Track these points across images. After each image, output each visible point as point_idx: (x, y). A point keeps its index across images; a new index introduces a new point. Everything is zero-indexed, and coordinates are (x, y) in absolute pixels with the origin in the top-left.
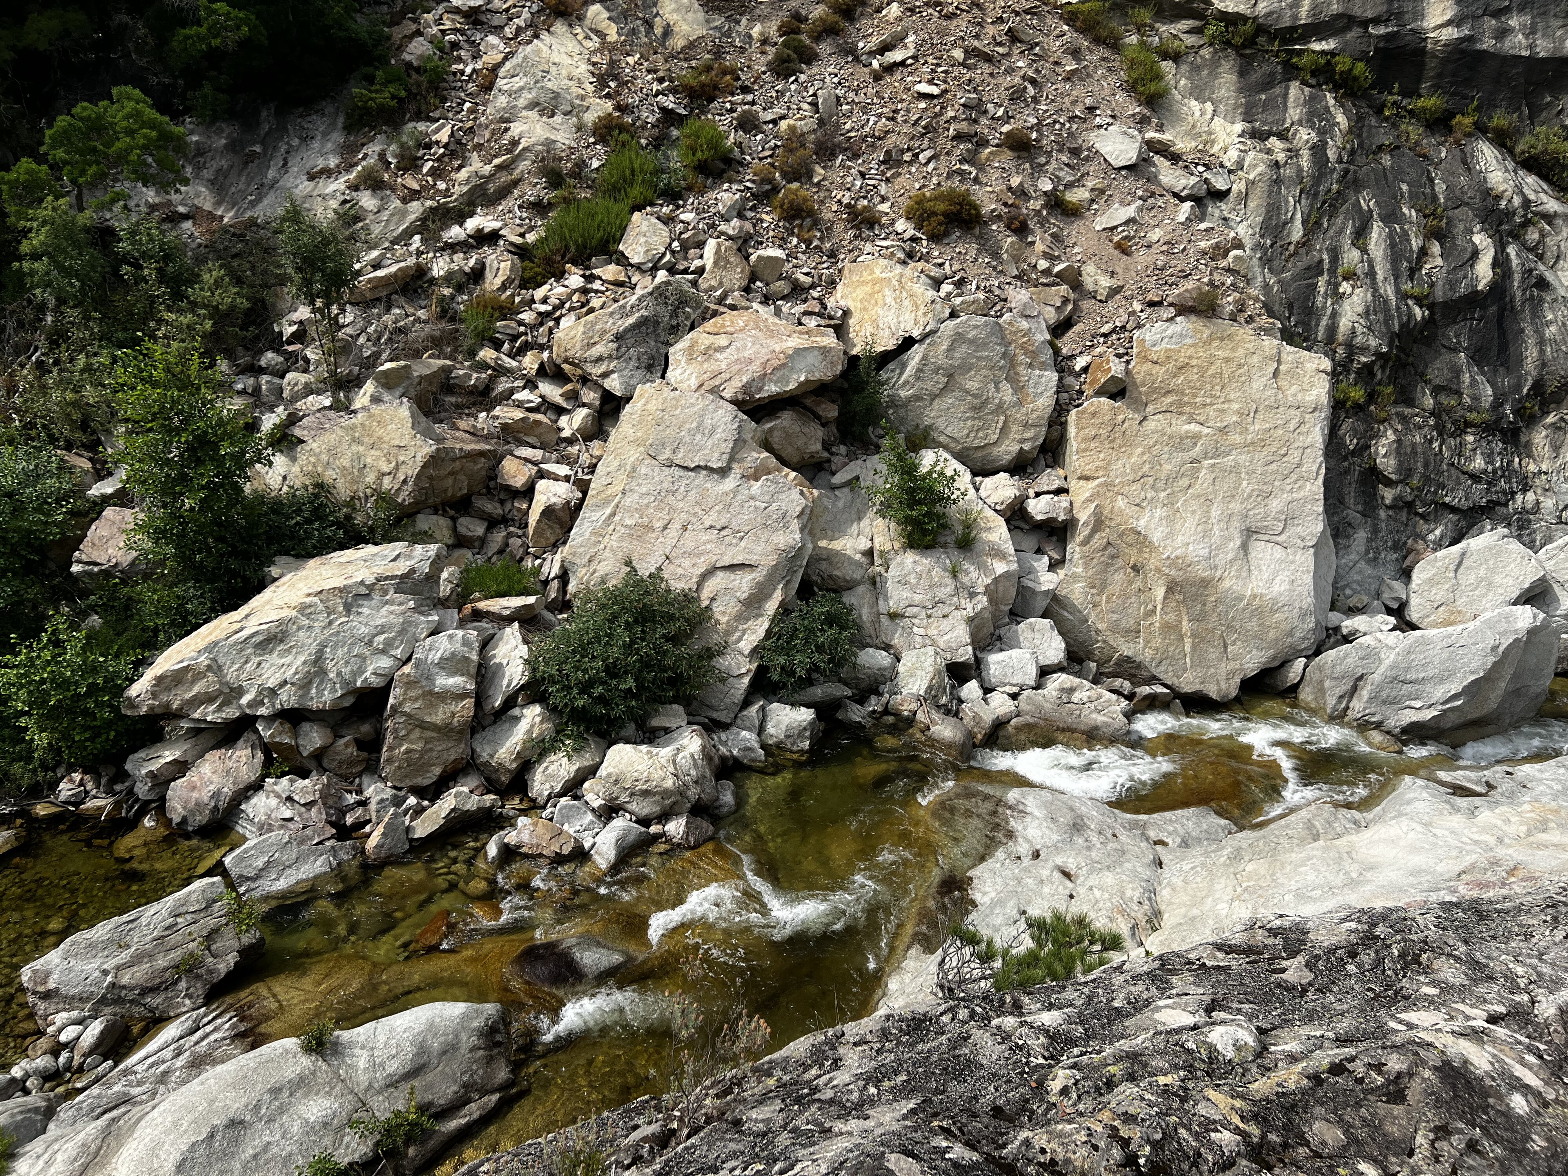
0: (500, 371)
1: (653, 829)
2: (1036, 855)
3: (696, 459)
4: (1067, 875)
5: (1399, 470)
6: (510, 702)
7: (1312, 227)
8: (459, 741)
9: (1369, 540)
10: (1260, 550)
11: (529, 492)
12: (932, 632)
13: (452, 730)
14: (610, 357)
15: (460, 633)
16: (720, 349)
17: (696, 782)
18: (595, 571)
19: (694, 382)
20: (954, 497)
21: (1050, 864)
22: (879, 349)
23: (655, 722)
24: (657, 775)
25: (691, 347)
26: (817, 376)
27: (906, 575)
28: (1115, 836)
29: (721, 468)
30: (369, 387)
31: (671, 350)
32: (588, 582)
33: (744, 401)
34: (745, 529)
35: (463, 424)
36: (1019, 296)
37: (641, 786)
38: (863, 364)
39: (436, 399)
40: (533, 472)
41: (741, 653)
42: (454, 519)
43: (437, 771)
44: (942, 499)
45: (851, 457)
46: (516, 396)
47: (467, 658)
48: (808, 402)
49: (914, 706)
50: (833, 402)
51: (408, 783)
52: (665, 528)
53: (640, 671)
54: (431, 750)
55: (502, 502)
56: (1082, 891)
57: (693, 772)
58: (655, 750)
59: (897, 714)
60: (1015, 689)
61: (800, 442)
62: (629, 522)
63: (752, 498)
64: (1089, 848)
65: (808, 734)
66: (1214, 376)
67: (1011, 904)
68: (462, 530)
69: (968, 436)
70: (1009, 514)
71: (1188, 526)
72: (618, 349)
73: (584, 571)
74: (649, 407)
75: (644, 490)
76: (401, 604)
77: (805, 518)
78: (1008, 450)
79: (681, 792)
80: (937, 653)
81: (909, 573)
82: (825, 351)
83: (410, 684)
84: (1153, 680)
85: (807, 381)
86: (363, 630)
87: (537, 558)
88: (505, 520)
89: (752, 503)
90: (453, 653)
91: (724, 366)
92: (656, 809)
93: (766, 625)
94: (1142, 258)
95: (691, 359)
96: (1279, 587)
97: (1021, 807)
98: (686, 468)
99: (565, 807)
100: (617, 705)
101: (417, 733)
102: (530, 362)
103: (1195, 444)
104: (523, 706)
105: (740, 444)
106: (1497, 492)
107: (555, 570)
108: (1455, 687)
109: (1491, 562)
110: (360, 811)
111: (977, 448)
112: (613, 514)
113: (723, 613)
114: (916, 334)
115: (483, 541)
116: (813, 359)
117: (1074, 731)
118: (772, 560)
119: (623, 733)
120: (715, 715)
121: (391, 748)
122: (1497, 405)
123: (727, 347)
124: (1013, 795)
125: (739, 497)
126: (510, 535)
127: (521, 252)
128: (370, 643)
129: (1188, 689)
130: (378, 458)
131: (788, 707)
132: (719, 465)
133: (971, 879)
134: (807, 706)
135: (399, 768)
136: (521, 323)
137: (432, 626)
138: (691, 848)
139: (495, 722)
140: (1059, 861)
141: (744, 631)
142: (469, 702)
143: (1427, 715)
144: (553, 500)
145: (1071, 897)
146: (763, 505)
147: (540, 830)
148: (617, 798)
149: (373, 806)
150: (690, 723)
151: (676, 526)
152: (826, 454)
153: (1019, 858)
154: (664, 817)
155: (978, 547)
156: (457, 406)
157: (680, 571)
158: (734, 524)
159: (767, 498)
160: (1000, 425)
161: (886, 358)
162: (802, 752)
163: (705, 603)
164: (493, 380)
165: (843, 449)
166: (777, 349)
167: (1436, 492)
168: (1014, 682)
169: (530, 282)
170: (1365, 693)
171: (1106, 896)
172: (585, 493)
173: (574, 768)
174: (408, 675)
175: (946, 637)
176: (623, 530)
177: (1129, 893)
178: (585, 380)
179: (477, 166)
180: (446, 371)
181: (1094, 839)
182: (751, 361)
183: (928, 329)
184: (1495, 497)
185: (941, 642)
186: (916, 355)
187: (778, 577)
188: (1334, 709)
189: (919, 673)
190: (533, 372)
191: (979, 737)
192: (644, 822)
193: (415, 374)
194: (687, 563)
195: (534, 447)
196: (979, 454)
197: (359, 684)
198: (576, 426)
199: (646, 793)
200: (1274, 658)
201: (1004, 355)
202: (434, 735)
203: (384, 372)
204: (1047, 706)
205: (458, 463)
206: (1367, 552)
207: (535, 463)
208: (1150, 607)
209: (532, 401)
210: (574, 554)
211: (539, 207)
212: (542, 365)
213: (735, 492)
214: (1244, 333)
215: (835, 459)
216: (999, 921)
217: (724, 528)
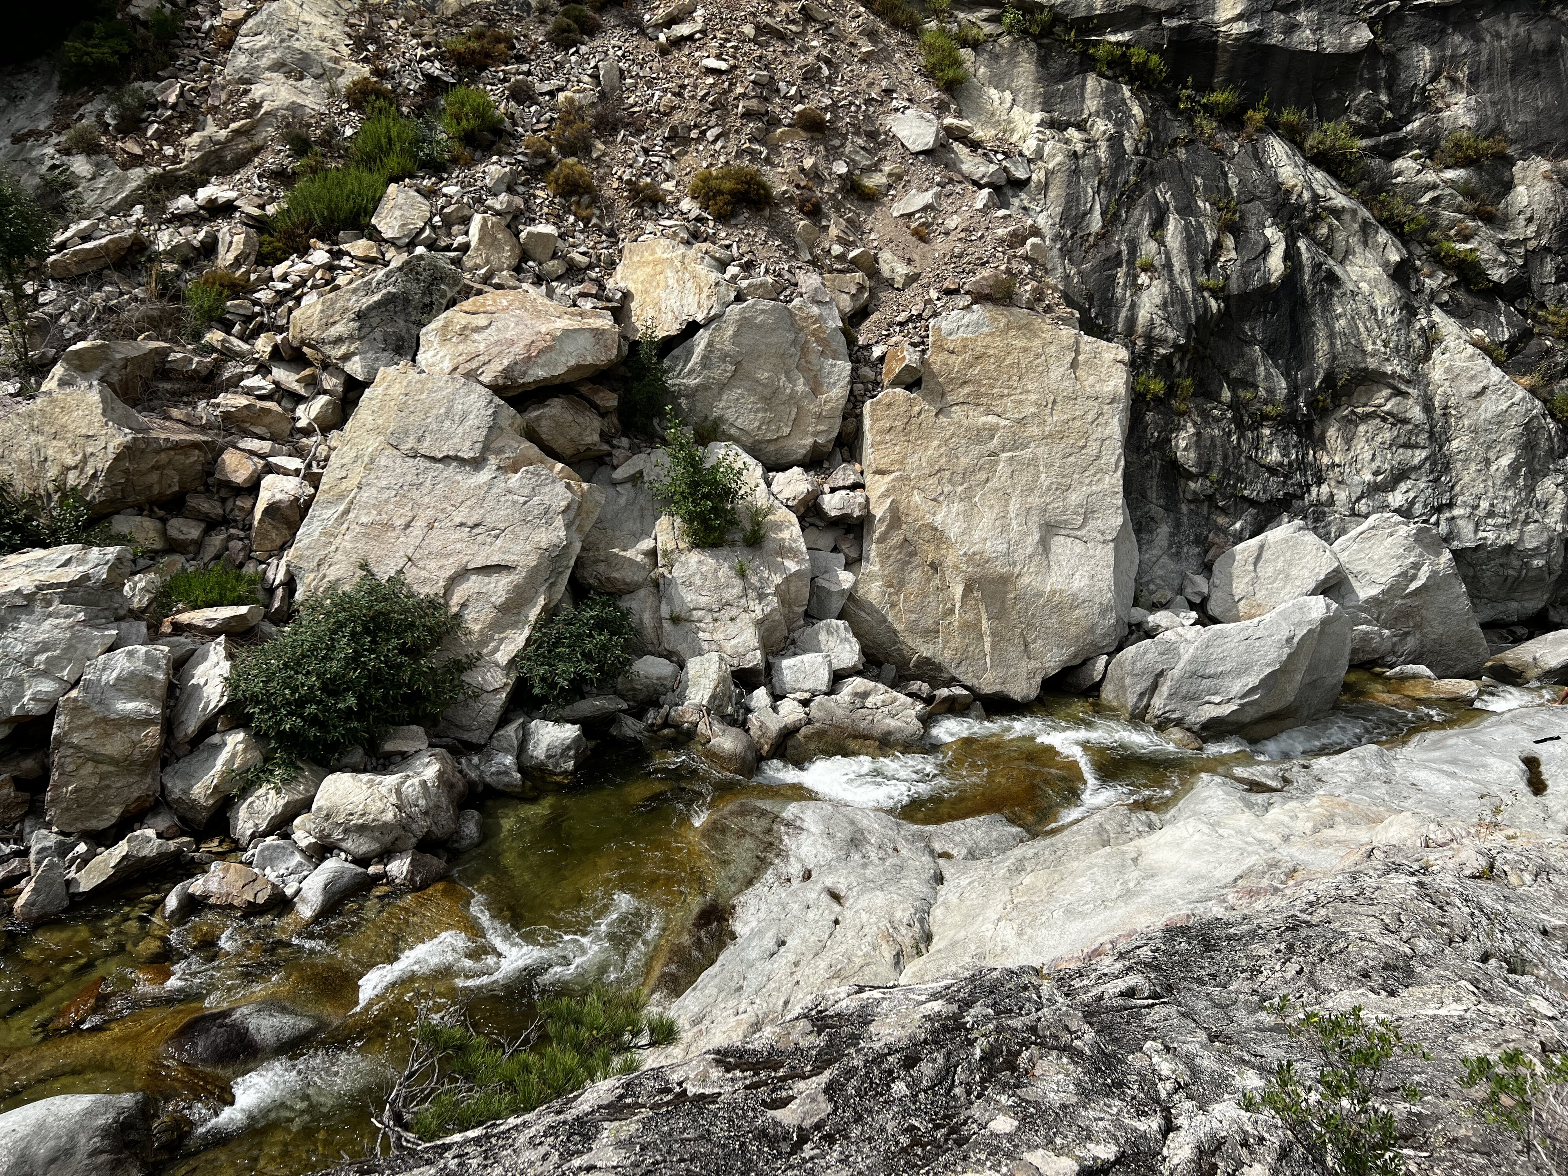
0: (228, 354)
1: (372, 870)
2: (807, 875)
3: (445, 448)
4: (836, 897)
5: (1198, 464)
6: (208, 728)
7: (1111, 220)
8: (143, 775)
9: (1172, 535)
10: (1059, 544)
11: (253, 488)
12: (719, 636)
13: (133, 763)
14: (351, 338)
15: (143, 649)
16: (478, 329)
17: (426, 813)
18: (324, 576)
19: (447, 366)
20: (741, 492)
21: (819, 886)
22: (661, 334)
23: (389, 747)
24: (375, 807)
25: (445, 327)
26: (589, 360)
27: (691, 576)
28: (896, 850)
29: (474, 458)
30: (58, 370)
31: (424, 330)
32: (316, 589)
33: (505, 387)
34: (501, 526)
35: (175, 413)
36: (809, 281)
37: (355, 821)
38: (643, 351)
39: (146, 385)
40: (260, 466)
41: (497, 665)
42: (164, 521)
43: (117, 811)
44: (728, 494)
45: (635, 450)
46: (246, 383)
47: (151, 678)
48: (584, 390)
49: (695, 718)
50: (614, 390)
51: (80, 826)
52: (407, 526)
53: (367, 687)
54: (108, 787)
55: (223, 501)
56: (848, 914)
57: (422, 802)
58: (379, 778)
59: (677, 726)
60: (807, 695)
61: (574, 433)
62: (364, 519)
63: (510, 492)
64: (865, 866)
65: (572, 753)
66: (1011, 366)
67: (770, 934)
68: (173, 533)
69: (759, 428)
70: (802, 510)
71: (986, 520)
72: (360, 329)
73: (312, 576)
74: (390, 391)
75: (384, 483)
76: (68, 616)
77: (572, 514)
78: (804, 443)
79: (403, 826)
80: (721, 659)
81: (694, 574)
82: (597, 333)
83: (77, 709)
84: (952, 681)
85: (578, 367)
86: (19, 648)
87: (261, 563)
88: (225, 521)
89: (509, 497)
90: (132, 672)
91: (482, 347)
92: (375, 846)
93: (526, 632)
94: (940, 246)
95: (445, 340)
96: (1079, 583)
97: (798, 823)
98: (433, 459)
99: (268, 848)
100: (335, 727)
101: (89, 767)
102: (263, 345)
103: (992, 437)
104: (224, 732)
105: (496, 432)
106: (1293, 485)
107: (280, 577)
108: (1252, 680)
109: (1288, 554)
110: (15, 863)
111: (770, 441)
112: (347, 511)
113: (476, 621)
114: (700, 318)
115: (199, 545)
116: (585, 342)
117: (866, 737)
118: (532, 561)
119: (346, 760)
120: (466, 736)
121: (56, 787)
122: (1291, 398)
123: (487, 327)
124: (791, 810)
125: (494, 490)
126: (230, 538)
127: (259, 224)
128: (28, 663)
129: (987, 690)
130: (61, 450)
131: (551, 724)
132: (472, 454)
133: (734, 907)
134: (573, 722)
135: (67, 809)
136: (256, 303)
137: (109, 642)
138: (416, 889)
139: (191, 752)
140: (829, 882)
141: (501, 640)
142: (153, 731)
143: (1227, 710)
144: (279, 497)
145: (836, 922)
146: (522, 500)
147: (231, 876)
148: (329, 835)
149: (32, 857)
150: (432, 746)
151: (420, 524)
152: (606, 447)
153: (789, 880)
154: (386, 855)
155: (769, 545)
156: (174, 393)
157: (424, 574)
158: (489, 520)
159: (526, 491)
160: (793, 416)
161: (669, 344)
162: (565, 773)
163: (455, 610)
164: (218, 366)
165: (625, 442)
166: (544, 329)
167: (1235, 485)
168: (806, 687)
169: (268, 258)
170: (1165, 689)
171: (874, 919)
172: (316, 488)
173: (282, 802)
174: (75, 700)
175: (733, 642)
176: (358, 529)
177: (898, 915)
178: (326, 366)
179: (213, 130)
180: (163, 353)
181: (874, 855)
182: (512, 343)
183: (712, 313)
184: (1291, 490)
185: (729, 647)
186: (702, 339)
187: (541, 579)
188: (1136, 707)
189: (703, 681)
190: (266, 356)
191: (766, 747)
192: (362, 861)
193: (118, 356)
194: (433, 565)
195: (262, 438)
196: (771, 448)
197: (14, 712)
198: (313, 415)
199: (361, 829)
200: (1076, 655)
201: (795, 342)
202: (111, 769)
203: (76, 352)
204: (840, 712)
205: (163, 455)
206: (1170, 546)
207: (262, 457)
208: (949, 605)
209: (263, 388)
210: (301, 557)
211: (280, 176)
212: (276, 347)
213: (490, 485)
214: (1044, 324)
215: (617, 452)
216: (754, 954)
217: (477, 525)
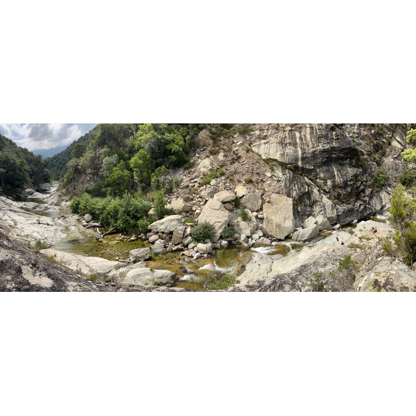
0: (195, 197)
10: (286, 221)
11: (195, 211)
12: (245, 232)
14: (207, 196)
16: (220, 195)
18: (201, 221)
19: (216, 199)
20: (248, 214)
22: (240, 196)
25: (217, 195)
29: (218, 209)
30: (179, 198)
31: (214, 195)
33: (222, 201)
35: (189, 202)
38: (238, 198)
39: (186, 199)
42: (186, 213)
50: (234, 203)
55: (192, 212)
60: (256, 239)
61: (229, 207)
70: (256, 217)
74: (210, 201)
75: (208, 211)
78: (256, 209)
85: (231, 200)
98: (214, 209)
103: (278, 208)
107: (197, 220)
111: (252, 209)
115: (189, 216)
116: (232, 197)
125: (220, 213)
126: (192, 216)
129: (278, 238)
130: (179, 205)
136: (198, 191)
144: (198, 212)
155: (251, 221)
158: (219, 216)
159: (224, 213)
160: (255, 206)
161: (241, 198)
165: (235, 208)
166: (227, 195)
172: (201, 211)
176: (205, 216)
178: (204, 199)
179: (196, 174)
182: (224, 197)
183: (246, 194)
186: (244, 197)
188: (296, 239)
193: (185, 196)
195: (197, 206)
198: (202, 204)
201: (255, 198)
203: (181, 196)
205: (187, 207)
208: (273, 228)
209: (197, 200)
211: (202, 178)
212: (199, 196)
214: (283, 196)
